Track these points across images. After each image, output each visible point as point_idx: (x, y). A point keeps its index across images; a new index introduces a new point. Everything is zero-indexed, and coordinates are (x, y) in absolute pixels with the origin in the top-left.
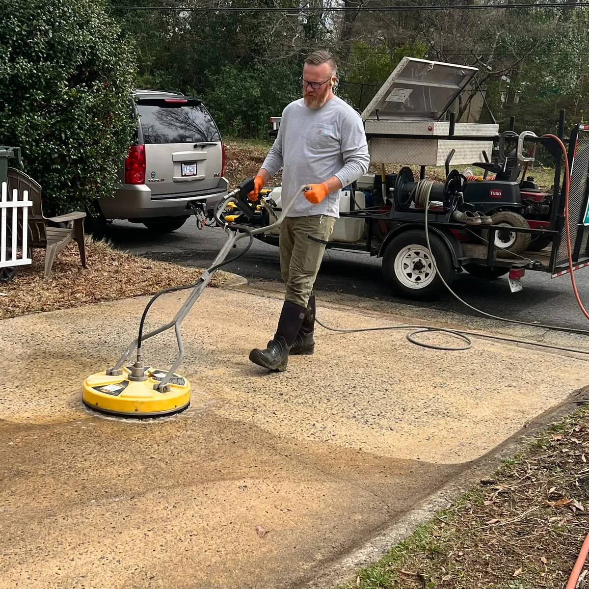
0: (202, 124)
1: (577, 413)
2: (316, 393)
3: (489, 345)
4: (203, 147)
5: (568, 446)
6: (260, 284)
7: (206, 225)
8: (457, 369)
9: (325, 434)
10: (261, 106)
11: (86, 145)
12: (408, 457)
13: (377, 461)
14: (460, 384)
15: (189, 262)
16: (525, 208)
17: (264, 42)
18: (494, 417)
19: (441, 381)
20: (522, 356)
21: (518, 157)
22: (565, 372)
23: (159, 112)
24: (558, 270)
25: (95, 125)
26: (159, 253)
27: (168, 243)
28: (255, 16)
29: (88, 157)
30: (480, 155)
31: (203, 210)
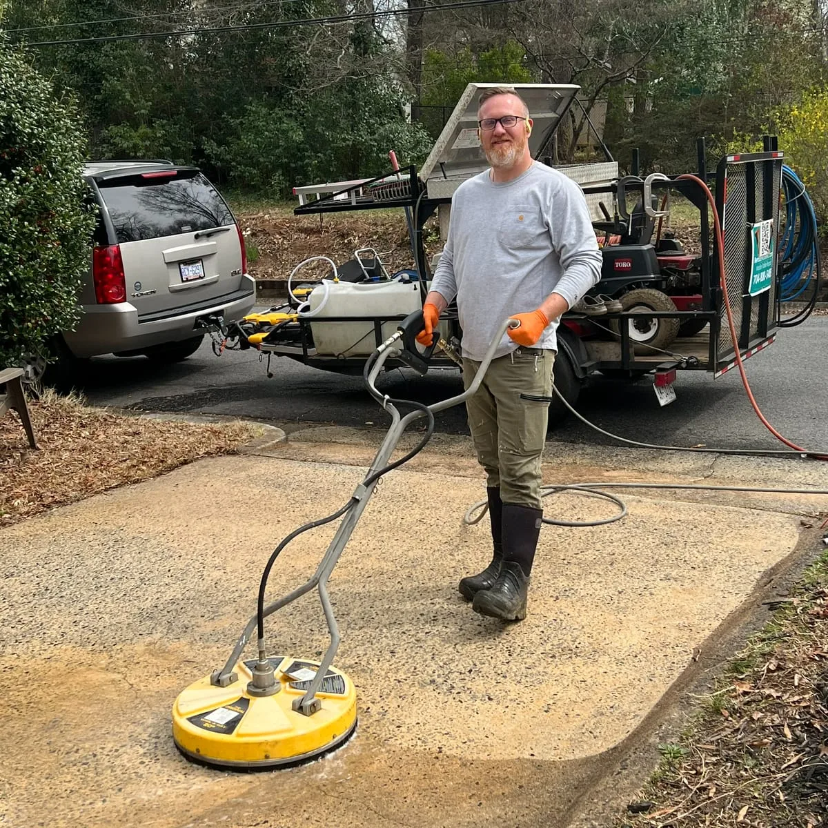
0: (207, 203)
1: (770, 629)
2: (374, 641)
3: (634, 503)
4: (209, 235)
5: (762, 705)
6: (308, 432)
7: (227, 348)
8: (589, 556)
9: (384, 726)
10: (306, 154)
11: (16, 264)
12: (517, 754)
13: (467, 773)
14: (594, 585)
15: (206, 408)
16: (666, 279)
17: (300, 65)
18: (646, 647)
19: (565, 584)
20: (683, 517)
21: (647, 212)
22: (746, 537)
23: (143, 194)
24: (723, 366)
25: (25, 233)
26: (161, 399)
27: (177, 378)
28: (284, 30)
29: (22, 281)
30: (596, 208)
31: (220, 328)
